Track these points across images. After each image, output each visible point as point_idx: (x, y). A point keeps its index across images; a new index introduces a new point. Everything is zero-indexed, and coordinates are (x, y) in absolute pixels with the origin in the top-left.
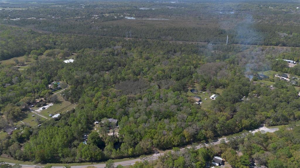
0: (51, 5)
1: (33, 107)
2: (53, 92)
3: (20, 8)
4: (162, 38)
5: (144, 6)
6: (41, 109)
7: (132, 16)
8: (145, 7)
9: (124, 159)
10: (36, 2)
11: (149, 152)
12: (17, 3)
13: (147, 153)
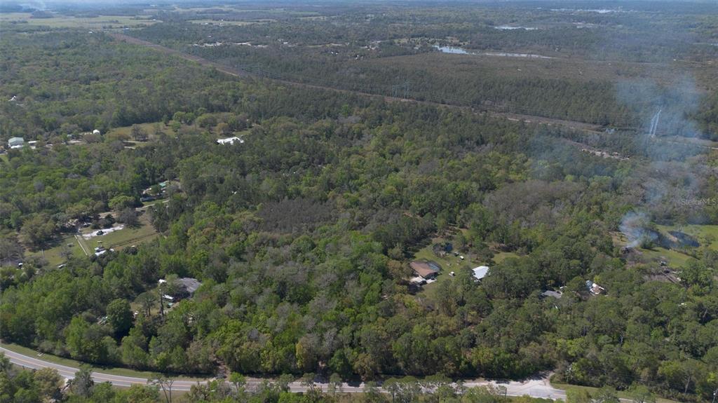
0: (307, 16)
1: (85, 226)
2: (143, 203)
3: (242, 20)
4: (483, 104)
5: (513, 21)
6: (95, 233)
7: (460, 45)
8: (513, 24)
9: (145, 372)
10: (282, 9)
11: (206, 372)
12: (244, 11)
13: (202, 372)
